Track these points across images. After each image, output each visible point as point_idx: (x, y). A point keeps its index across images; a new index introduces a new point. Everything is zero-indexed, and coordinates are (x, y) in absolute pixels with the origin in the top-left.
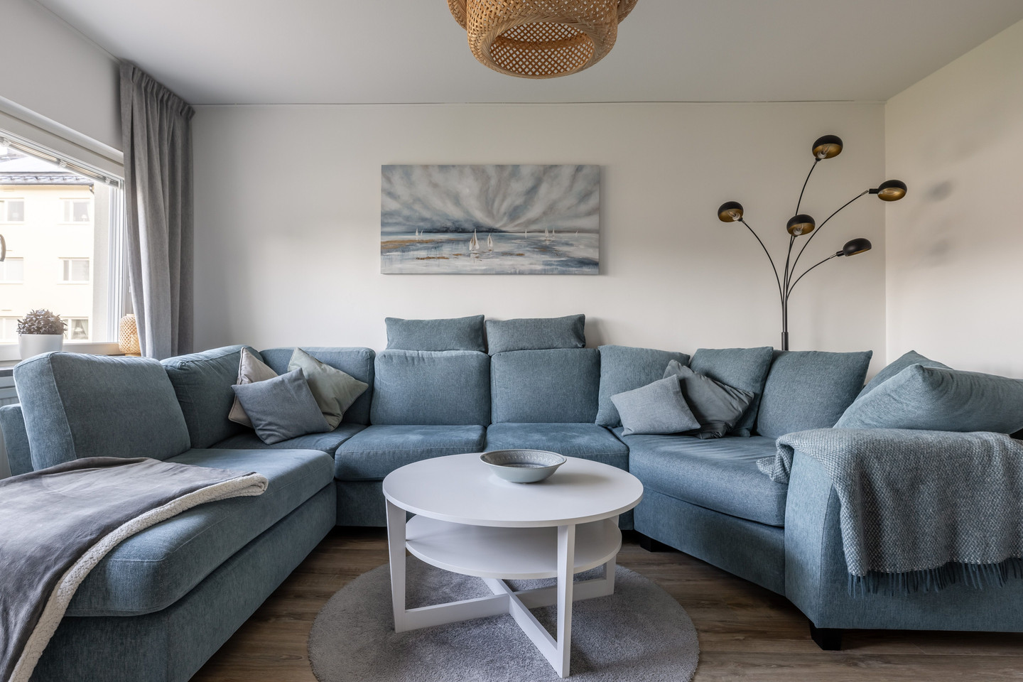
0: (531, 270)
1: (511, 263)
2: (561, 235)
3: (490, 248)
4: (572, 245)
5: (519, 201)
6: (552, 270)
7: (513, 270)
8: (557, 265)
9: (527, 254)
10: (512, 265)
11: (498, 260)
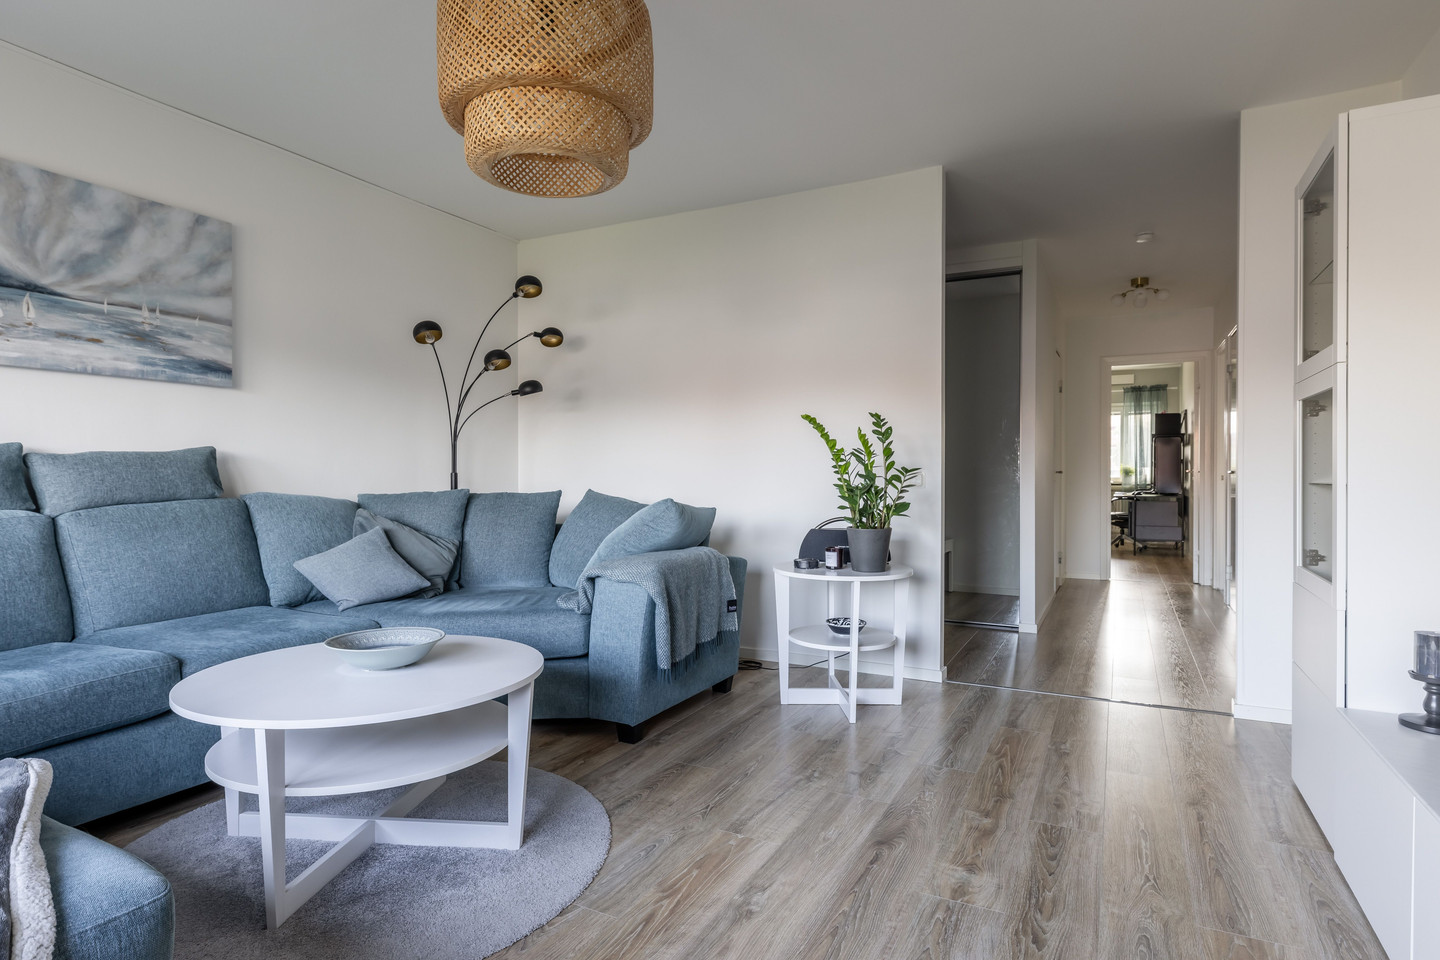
0: (117, 370)
1: (75, 352)
2: (171, 319)
3: (29, 321)
4: (189, 337)
5: (91, 247)
6: (156, 373)
7: (79, 366)
8: (165, 366)
9: (108, 341)
10: (77, 356)
11: (46, 343)
